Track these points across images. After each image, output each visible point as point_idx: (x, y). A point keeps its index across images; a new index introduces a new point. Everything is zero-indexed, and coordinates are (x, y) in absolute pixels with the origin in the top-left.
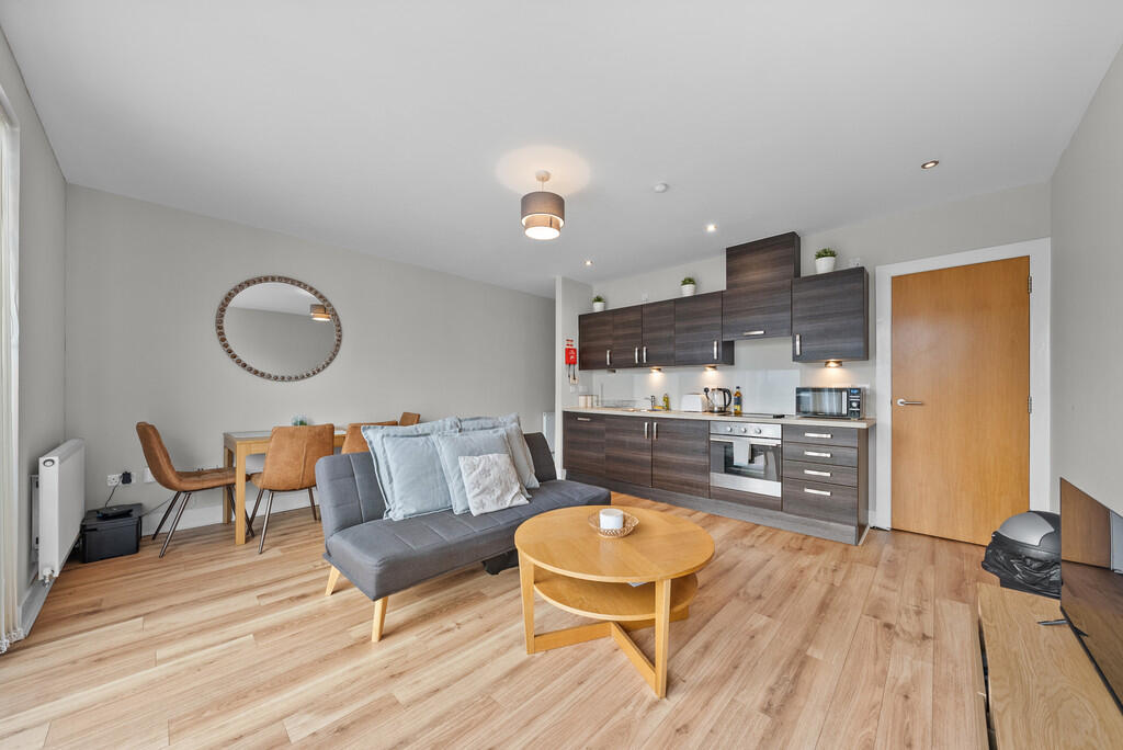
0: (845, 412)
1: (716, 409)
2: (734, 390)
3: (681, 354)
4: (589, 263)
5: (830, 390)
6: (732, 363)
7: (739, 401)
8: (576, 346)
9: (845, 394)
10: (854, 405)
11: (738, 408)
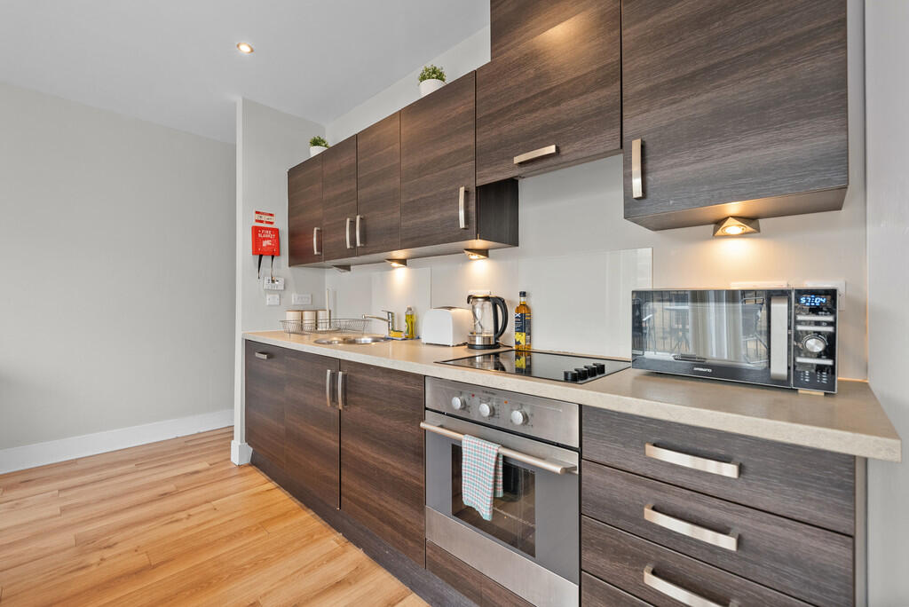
0: (779, 368)
1: (478, 341)
2: (513, 300)
3: (410, 223)
4: (245, 49)
5: (732, 296)
6: (514, 241)
7: (524, 325)
8: (282, 223)
9: (780, 309)
10: (816, 346)
11: (522, 338)
